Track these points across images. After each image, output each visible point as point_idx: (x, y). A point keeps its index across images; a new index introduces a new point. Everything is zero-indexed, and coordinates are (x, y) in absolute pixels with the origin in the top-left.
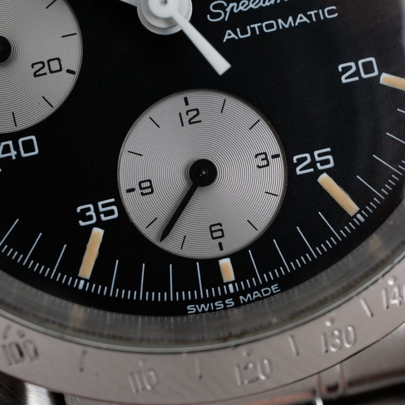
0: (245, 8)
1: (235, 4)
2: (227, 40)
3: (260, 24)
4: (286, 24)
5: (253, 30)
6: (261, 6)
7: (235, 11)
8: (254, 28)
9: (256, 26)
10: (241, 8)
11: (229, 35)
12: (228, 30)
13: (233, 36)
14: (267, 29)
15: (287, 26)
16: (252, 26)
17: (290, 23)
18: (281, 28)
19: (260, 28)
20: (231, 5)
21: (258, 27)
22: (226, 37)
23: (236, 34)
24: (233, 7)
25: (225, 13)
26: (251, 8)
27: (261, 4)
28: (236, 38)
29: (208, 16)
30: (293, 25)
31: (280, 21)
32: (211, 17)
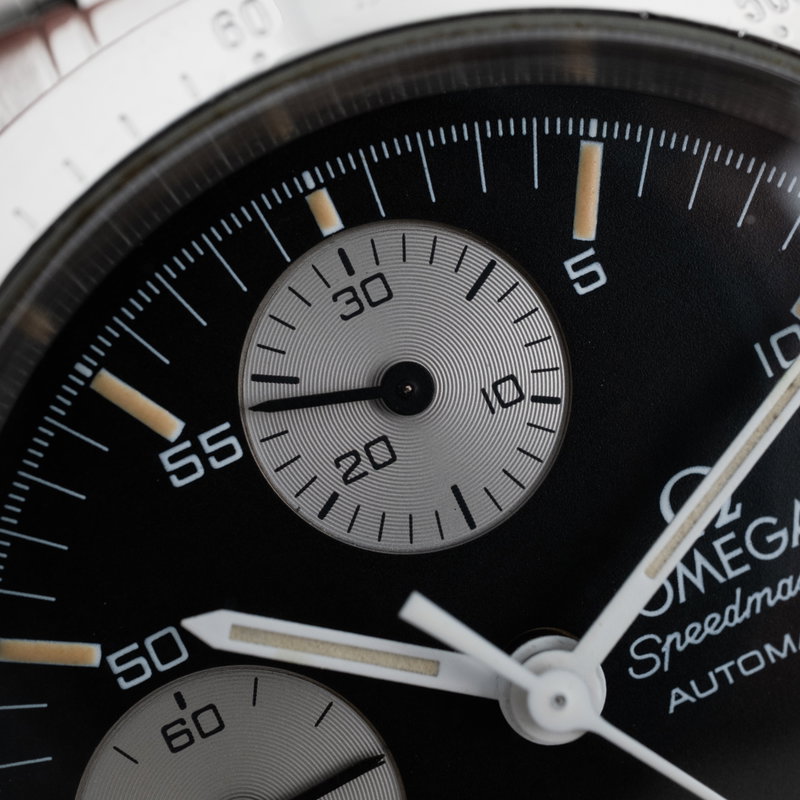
0: (697, 638)
1: (677, 635)
2: (676, 708)
3: (731, 663)
4: (781, 650)
5: (721, 677)
6: (726, 627)
7: (680, 648)
8: (722, 673)
9: (725, 668)
10: (689, 640)
11: (678, 697)
12: (674, 687)
13: (686, 697)
14: (747, 669)
15: (783, 655)
16: (718, 670)
17: (789, 648)
18: (773, 660)
19: (734, 670)
20: (670, 639)
21: (730, 669)
22: (674, 703)
23: (691, 692)
24: (675, 641)
25: (662, 656)
26: (708, 636)
27: (726, 622)
28: (693, 700)
29: (631, 670)
30: (794, 649)
31: (769, 648)
32: (636, 672)
